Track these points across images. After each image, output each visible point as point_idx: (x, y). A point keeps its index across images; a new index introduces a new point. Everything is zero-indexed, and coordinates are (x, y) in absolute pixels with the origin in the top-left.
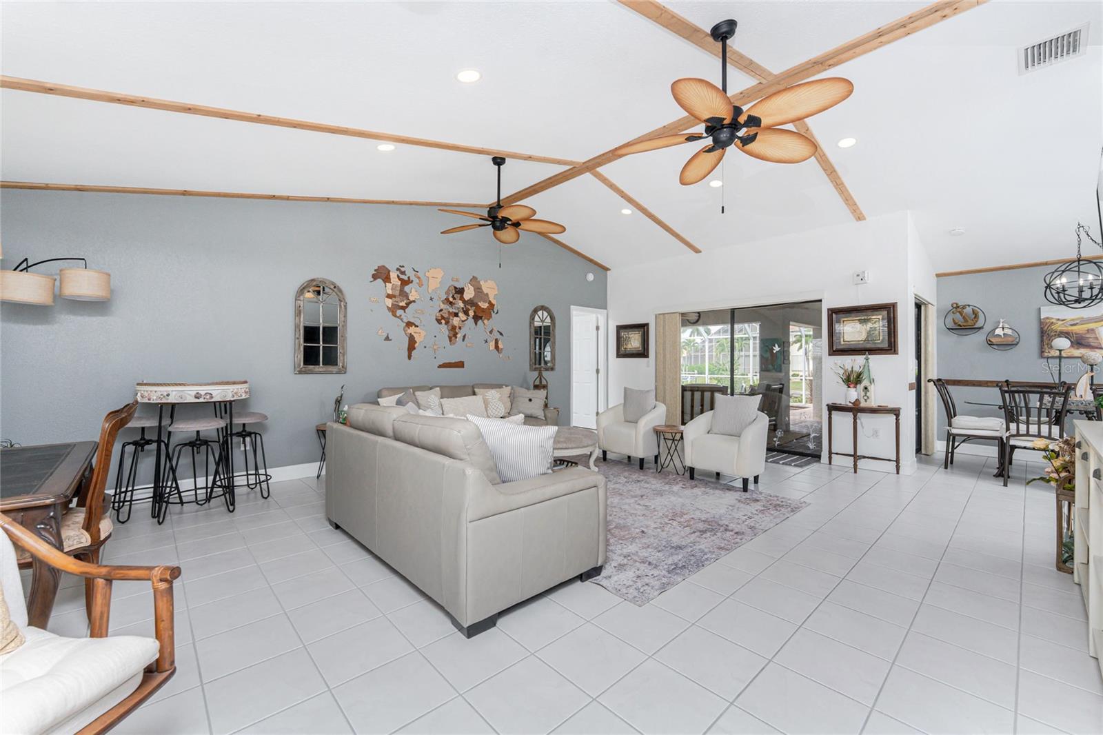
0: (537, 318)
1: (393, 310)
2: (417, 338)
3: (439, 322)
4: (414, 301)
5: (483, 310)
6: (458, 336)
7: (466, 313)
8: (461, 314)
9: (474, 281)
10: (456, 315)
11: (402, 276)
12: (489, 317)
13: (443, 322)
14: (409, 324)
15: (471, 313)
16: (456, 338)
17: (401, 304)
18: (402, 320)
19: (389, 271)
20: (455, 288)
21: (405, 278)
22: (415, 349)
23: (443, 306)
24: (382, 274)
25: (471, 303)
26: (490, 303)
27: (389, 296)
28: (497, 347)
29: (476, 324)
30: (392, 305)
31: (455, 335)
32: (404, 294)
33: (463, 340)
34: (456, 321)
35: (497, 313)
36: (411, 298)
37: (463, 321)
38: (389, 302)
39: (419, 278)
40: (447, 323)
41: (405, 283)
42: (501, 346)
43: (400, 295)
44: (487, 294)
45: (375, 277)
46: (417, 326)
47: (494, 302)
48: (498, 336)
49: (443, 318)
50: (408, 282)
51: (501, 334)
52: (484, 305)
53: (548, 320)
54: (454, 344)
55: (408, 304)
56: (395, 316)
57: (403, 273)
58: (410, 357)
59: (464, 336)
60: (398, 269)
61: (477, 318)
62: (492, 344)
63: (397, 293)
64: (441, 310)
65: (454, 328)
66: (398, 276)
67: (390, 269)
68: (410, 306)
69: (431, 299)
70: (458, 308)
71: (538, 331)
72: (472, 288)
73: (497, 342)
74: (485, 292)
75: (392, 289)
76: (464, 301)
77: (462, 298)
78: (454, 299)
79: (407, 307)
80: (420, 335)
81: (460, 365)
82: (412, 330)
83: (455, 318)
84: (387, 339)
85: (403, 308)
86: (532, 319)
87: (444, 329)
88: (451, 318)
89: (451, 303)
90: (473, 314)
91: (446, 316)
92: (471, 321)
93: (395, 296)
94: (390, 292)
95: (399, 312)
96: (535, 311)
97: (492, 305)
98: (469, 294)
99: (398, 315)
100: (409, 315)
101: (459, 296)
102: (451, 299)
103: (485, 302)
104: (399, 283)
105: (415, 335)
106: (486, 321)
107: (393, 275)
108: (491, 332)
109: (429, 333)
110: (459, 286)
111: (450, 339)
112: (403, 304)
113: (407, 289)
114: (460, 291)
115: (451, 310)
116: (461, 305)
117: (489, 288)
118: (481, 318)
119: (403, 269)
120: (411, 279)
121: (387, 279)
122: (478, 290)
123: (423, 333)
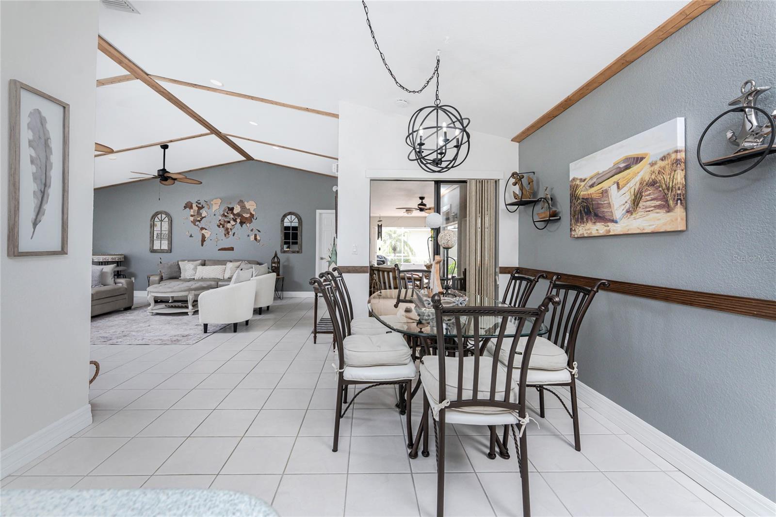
0: (286, 220)
1: (194, 222)
2: (207, 236)
3: (219, 226)
4: (205, 217)
5: (246, 218)
6: (230, 233)
7: (235, 220)
8: (232, 222)
9: (241, 202)
10: (229, 222)
11: (199, 205)
12: (251, 222)
13: (221, 226)
14: (202, 229)
15: (238, 221)
16: (229, 234)
17: (198, 219)
18: (199, 227)
19: (192, 204)
20: (229, 208)
21: (200, 206)
22: (205, 241)
23: (220, 218)
24: (189, 206)
25: (238, 215)
26: (251, 214)
27: (192, 216)
28: (256, 239)
29: (242, 226)
30: (194, 220)
31: (228, 233)
32: (199, 213)
33: (233, 235)
34: (229, 226)
35: (256, 219)
36: (203, 216)
37: (233, 225)
38: (192, 219)
39: (208, 205)
40: (223, 227)
41: (200, 208)
42: (258, 238)
43: (197, 214)
44: (249, 209)
45: (185, 207)
46: (206, 229)
47: (253, 213)
48: (257, 232)
49: (221, 224)
50: (203, 207)
51: (259, 231)
52: (247, 216)
53: (296, 220)
54: (228, 238)
55: (201, 219)
56: (195, 225)
57: (200, 204)
58: (202, 245)
59: (234, 234)
60: (197, 202)
61: (242, 223)
62: (252, 238)
63: (196, 214)
64: (220, 220)
65: (227, 229)
66: (197, 205)
67: (192, 202)
68: (203, 220)
69: (215, 215)
70: (230, 218)
71: (287, 228)
72: (239, 207)
73: (256, 236)
74: (248, 208)
75: (194, 212)
76: (234, 215)
77: (232, 213)
78: (228, 214)
79: (201, 220)
80: (207, 234)
81: (232, 249)
82: (204, 231)
83: (228, 224)
84: (191, 236)
85: (199, 221)
86: (283, 221)
87: (222, 230)
88: (226, 224)
89: (226, 216)
90: (239, 221)
91: (222, 223)
92: (238, 225)
93: (194, 215)
94: (192, 214)
95: (197, 223)
96: (285, 216)
97: (252, 215)
98: (237, 209)
99: (197, 224)
100: (203, 224)
101: (230, 212)
102: (226, 214)
103: (248, 214)
104: (197, 209)
105: (205, 234)
106: (248, 225)
107: (194, 206)
108: (252, 230)
109: (213, 233)
110: (231, 206)
111: (225, 235)
112: (199, 219)
113: (201, 211)
114: (232, 209)
115: (226, 220)
116: (232, 216)
117: (251, 206)
118: (245, 223)
119: (199, 202)
120: (204, 206)
121: (191, 207)
122: (243, 207)
123: (210, 233)
